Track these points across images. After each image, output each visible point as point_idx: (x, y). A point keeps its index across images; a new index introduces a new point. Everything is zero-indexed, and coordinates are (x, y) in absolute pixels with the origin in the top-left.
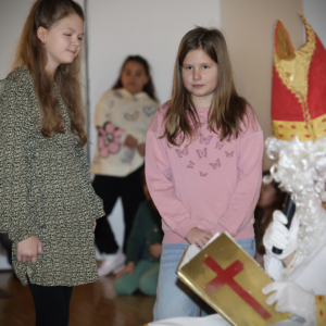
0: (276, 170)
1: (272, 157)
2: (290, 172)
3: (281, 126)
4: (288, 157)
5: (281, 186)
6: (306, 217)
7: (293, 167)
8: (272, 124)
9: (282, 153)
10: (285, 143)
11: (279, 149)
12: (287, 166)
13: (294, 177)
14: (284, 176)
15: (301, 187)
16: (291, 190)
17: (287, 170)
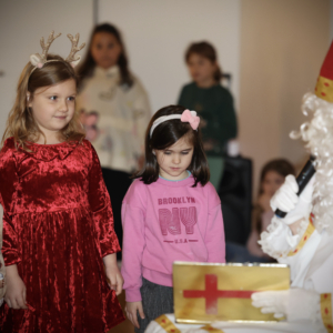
0: (306, 128)
1: (305, 113)
2: (320, 134)
3: (327, 85)
4: (324, 118)
5: (308, 146)
6: (323, 187)
7: (325, 130)
8: (318, 80)
9: (318, 112)
10: (325, 103)
11: (316, 108)
12: (319, 127)
13: (323, 141)
14: (314, 137)
15: (327, 154)
16: (316, 154)
17: (318, 130)
